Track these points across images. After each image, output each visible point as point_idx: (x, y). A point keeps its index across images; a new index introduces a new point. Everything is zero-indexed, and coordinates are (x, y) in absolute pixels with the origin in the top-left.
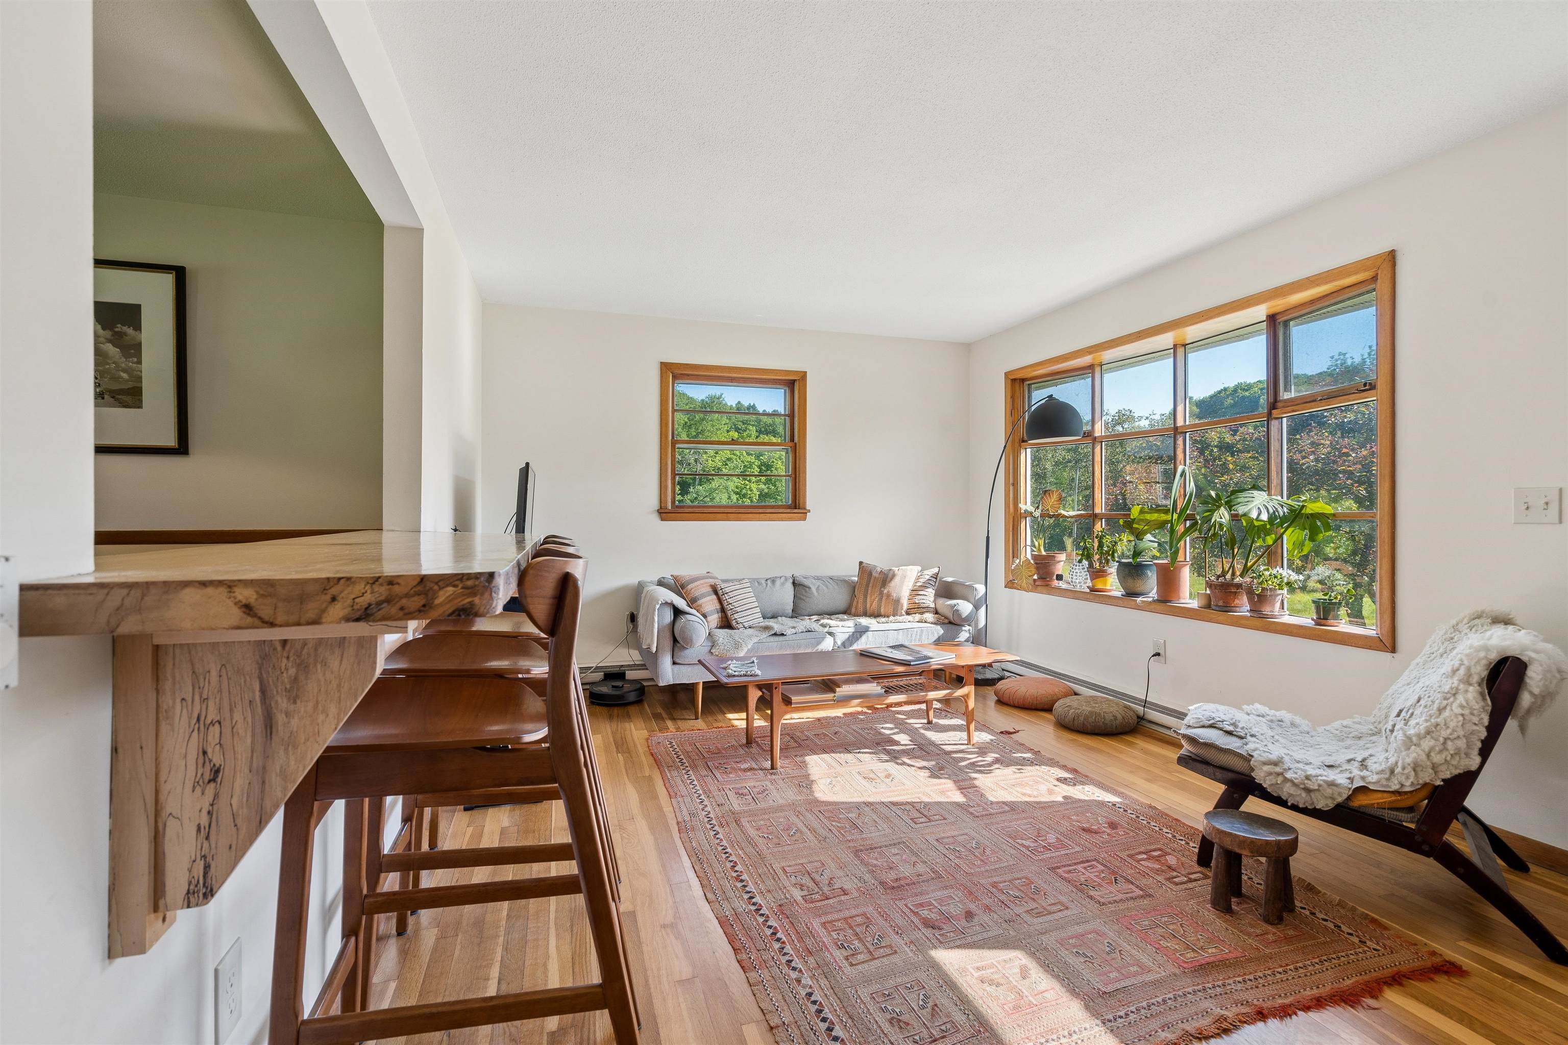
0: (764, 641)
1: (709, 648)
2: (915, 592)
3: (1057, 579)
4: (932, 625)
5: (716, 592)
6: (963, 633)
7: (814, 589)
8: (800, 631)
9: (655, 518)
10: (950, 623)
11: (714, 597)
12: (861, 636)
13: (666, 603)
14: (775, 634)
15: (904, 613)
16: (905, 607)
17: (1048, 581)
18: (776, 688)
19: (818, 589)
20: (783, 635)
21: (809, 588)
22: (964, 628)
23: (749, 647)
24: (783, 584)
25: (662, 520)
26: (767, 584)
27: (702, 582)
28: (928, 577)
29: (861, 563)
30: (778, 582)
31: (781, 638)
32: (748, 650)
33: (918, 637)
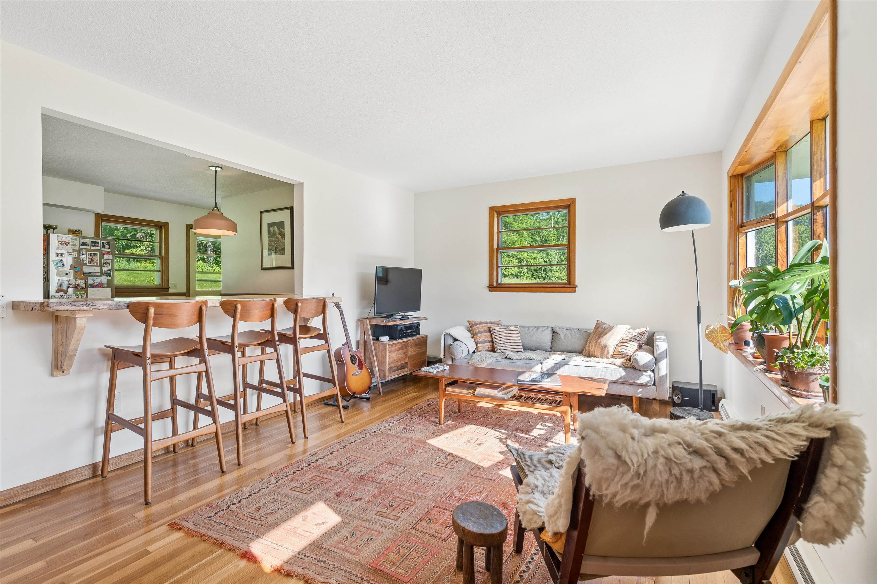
0: (499, 360)
1: (468, 360)
2: (622, 343)
3: (745, 345)
4: (618, 368)
5: (490, 332)
6: (643, 377)
7: (562, 336)
8: (522, 358)
9: (487, 290)
10: (633, 368)
11: (489, 334)
12: (560, 368)
13: (447, 334)
14: (506, 358)
15: (610, 357)
16: (611, 353)
17: (739, 346)
18: (441, 381)
19: (565, 336)
20: (510, 359)
21: (559, 334)
22: (644, 373)
23: (488, 362)
24: (543, 331)
25: (490, 291)
26: (533, 330)
27: (483, 325)
28: (636, 334)
29: (598, 321)
30: (540, 330)
31: (510, 361)
32: (488, 364)
33: (603, 373)
